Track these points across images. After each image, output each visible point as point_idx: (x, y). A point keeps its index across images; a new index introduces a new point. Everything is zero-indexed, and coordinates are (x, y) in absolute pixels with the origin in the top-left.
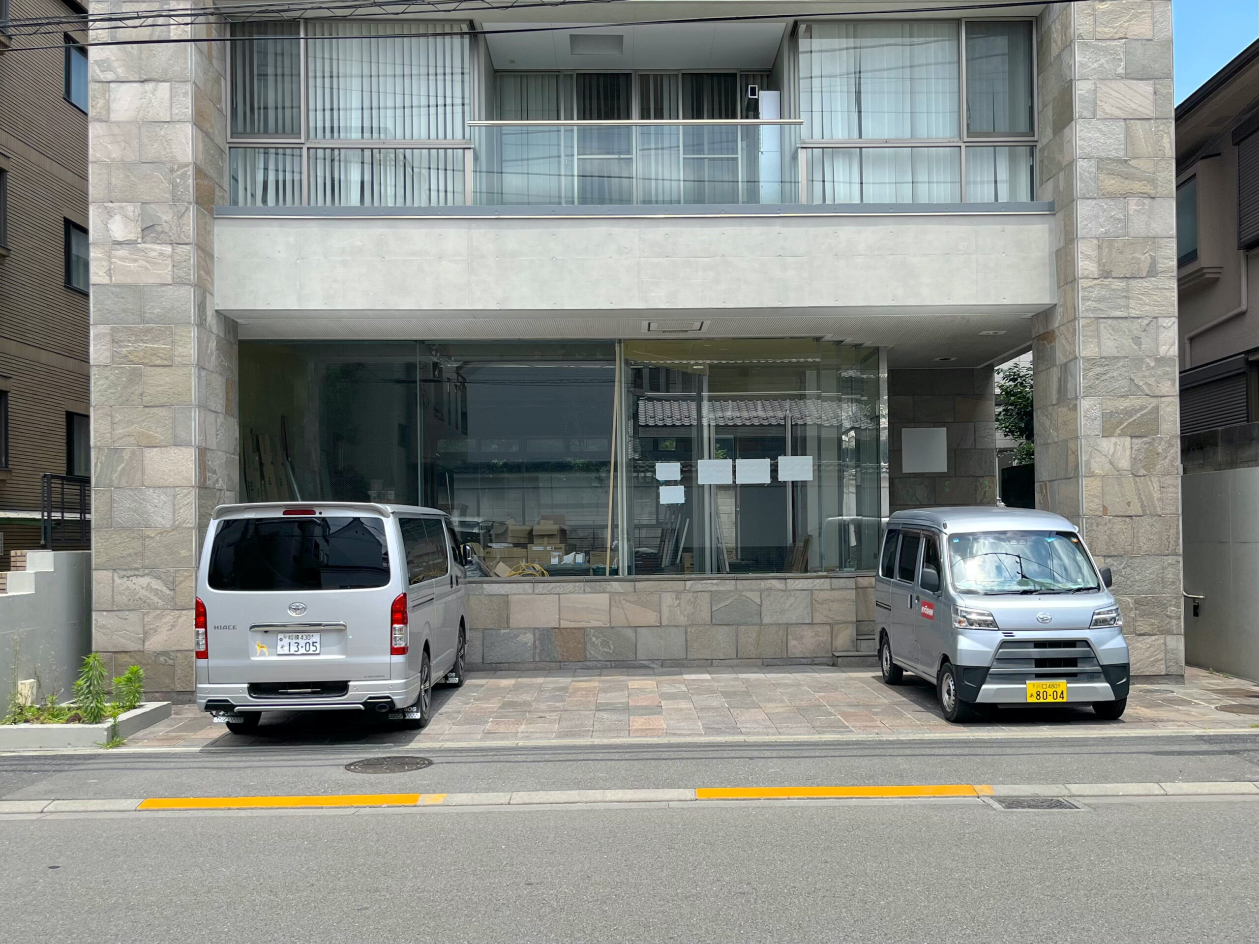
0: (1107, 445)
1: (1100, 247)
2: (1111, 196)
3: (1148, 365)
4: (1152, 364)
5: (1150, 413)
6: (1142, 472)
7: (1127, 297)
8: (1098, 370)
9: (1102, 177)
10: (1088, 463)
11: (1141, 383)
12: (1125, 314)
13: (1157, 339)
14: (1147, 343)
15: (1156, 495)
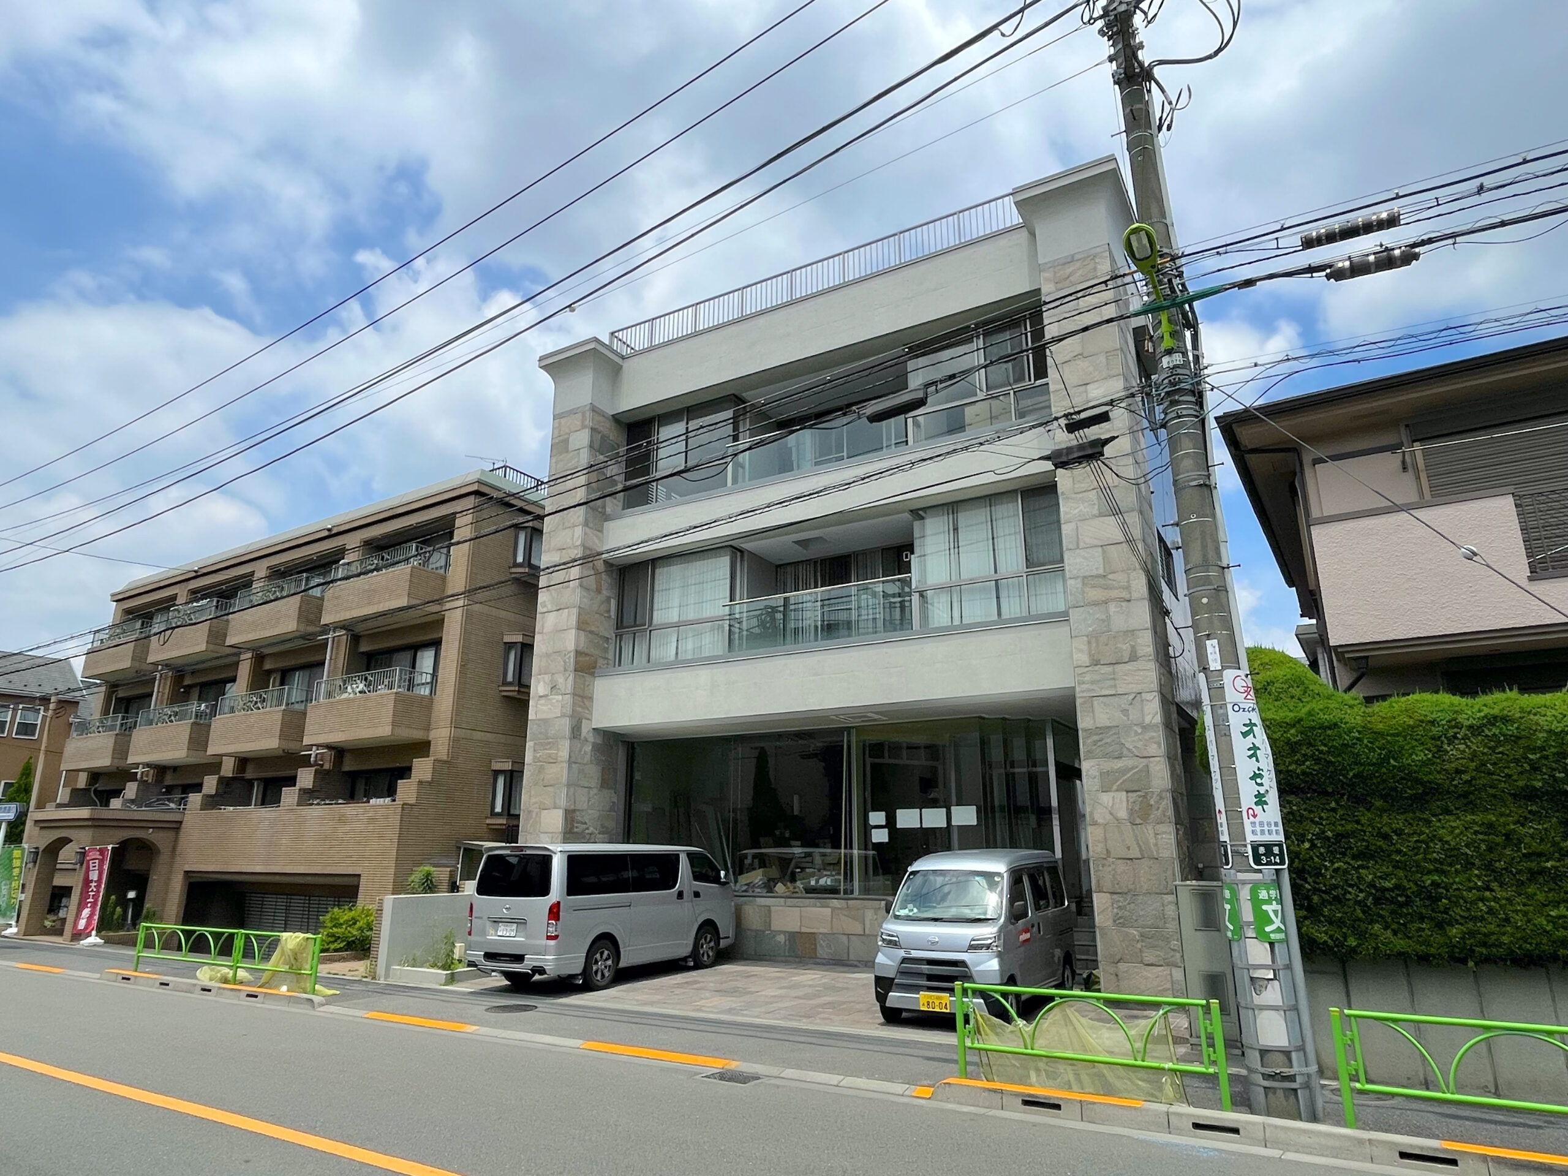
0: (1106, 798)
1: (1089, 642)
2: (1096, 604)
3: (1136, 732)
4: (1139, 731)
5: (1141, 771)
6: (1138, 821)
7: (1114, 679)
8: (1096, 738)
9: (1087, 589)
10: (1091, 813)
11: (1131, 747)
12: (1113, 692)
13: (1142, 711)
14: (1134, 715)
15: (1152, 841)
